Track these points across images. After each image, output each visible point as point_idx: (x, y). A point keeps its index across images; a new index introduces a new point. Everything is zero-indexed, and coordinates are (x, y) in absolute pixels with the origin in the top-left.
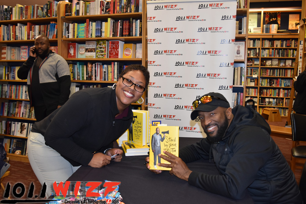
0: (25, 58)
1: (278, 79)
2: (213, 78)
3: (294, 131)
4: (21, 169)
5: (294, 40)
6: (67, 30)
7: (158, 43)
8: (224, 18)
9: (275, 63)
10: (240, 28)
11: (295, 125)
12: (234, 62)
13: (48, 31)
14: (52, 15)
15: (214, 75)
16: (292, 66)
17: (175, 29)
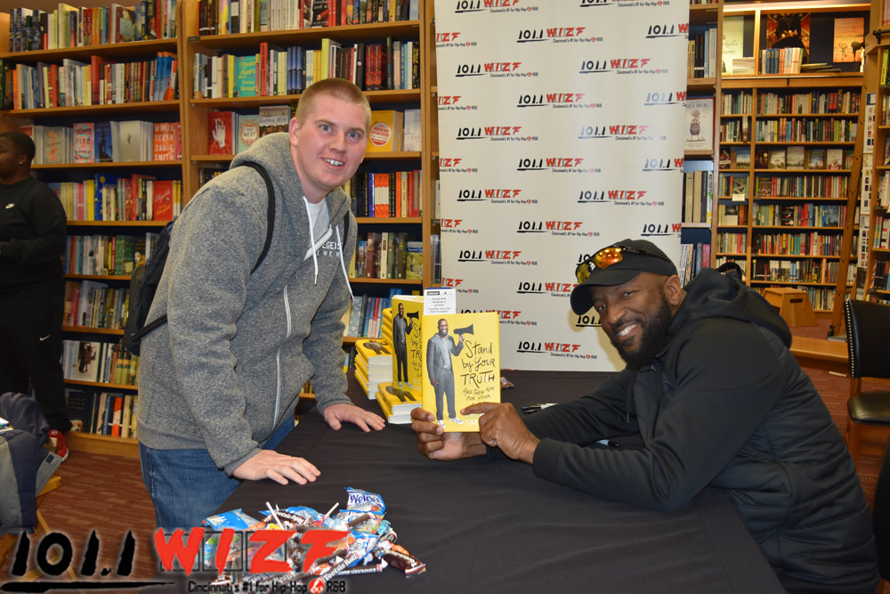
0: (86, 158)
1: (806, 205)
2: (626, 204)
3: (854, 351)
4: (86, 471)
5: (848, 93)
6: (206, 76)
7: (469, 108)
8: (655, 32)
9: (797, 158)
10: (699, 58)
11: (856, 332)
12: (685, 156)
13: (152, 78)
14: (163, 33)
15: (628, 194)
16: (843, 166)
17: (516, 65)
